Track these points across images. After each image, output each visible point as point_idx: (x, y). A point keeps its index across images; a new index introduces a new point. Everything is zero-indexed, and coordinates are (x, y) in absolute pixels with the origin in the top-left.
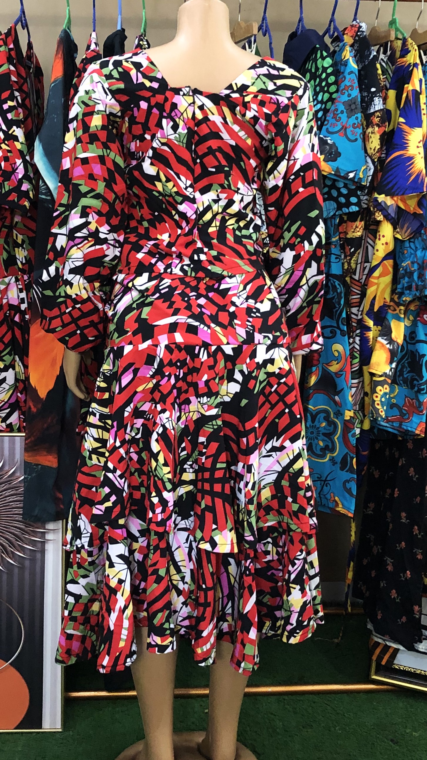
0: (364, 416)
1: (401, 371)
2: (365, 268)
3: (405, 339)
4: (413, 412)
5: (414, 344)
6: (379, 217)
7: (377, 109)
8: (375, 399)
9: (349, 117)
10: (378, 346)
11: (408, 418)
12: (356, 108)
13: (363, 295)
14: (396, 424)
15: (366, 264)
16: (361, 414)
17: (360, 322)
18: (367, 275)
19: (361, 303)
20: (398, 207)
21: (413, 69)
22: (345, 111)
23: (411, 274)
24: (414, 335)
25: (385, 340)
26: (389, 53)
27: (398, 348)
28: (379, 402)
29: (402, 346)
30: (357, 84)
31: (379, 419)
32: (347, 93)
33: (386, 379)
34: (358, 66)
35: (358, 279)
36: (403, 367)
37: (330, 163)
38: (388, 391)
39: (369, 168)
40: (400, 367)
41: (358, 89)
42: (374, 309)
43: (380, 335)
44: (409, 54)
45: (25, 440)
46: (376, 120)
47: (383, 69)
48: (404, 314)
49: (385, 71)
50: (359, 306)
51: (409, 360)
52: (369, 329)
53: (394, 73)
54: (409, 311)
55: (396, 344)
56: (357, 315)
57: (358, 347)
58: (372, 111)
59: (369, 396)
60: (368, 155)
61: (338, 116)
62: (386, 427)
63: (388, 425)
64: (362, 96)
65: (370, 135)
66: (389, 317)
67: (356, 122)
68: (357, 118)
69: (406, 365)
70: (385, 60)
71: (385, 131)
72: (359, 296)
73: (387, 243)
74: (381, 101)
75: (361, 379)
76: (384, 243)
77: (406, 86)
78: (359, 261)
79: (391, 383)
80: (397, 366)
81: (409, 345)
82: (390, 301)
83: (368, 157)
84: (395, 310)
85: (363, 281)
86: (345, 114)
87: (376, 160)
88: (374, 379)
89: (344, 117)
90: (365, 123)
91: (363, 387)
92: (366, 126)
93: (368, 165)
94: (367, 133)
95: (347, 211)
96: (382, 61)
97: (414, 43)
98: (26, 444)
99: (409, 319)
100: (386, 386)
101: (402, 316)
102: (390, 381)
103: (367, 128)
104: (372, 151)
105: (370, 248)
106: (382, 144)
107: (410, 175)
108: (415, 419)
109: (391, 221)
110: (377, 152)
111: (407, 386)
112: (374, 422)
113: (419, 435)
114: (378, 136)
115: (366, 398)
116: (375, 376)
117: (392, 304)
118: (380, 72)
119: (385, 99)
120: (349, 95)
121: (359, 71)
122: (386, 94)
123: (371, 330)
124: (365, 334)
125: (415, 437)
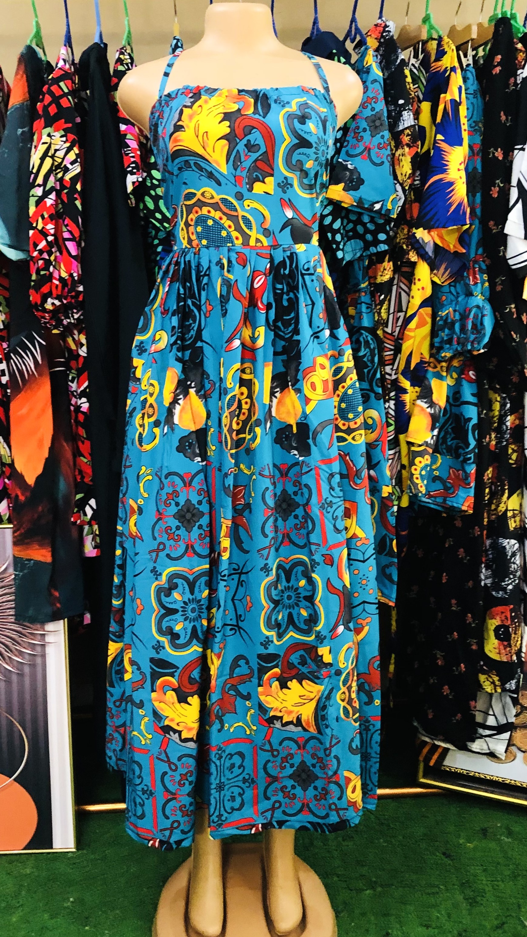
0: (402, 492)
1: (444, 439)
2: (398, 319)
3: (448, 401)
4: (460, 485)
5: (459, 406)
6: (413, 257)
7: (406, 126)
8: (414, 472)
9: (372, 137)
10: (416, 411)
11: (454, 492)
12: (381, 125)
13: (398, 350)
14: (439, 500)
15: (399, 314)
16: (398, 490)
17: (395, 382)
18: (401, 326)
19: (394, 360)
20: (436, 245)
21: (450, 75)
22: (368, 128)
23: (453, 323)
24: (458, 396)
25: (426, 403)
26: (421, 57)
27: (440, 412)
28: (419, 476)
29: (445, 409)
30: (382, 95)
31: (420, 495)
32: (370, 107)
33: (427, 448)
34: (383, 75)
35: (390, 332)
36: (446, 433)
37: (351, 192)
38: (429, 462)
39: (398, 198)
40: (442, 434)
41: (383, 101)
42: (410, 367)
43: (419, 398)
44: (445, 56)
45: (14, 532)
46: (406, 139)
47: (414, 77)
48: (447, 371)
49: (417, 78)
50: (393, 364)
51: (453, 425)
52: (405, 391)
53: (427, 81)
54: (452, 369)
55: (438, 407)
56: (390, 375)
57: (392, 413)
58: (401, 128)
59: (407, 469)
60: (399, 182)
61: (360, 134)
62: (429, 503)
63: (430, 501)
64: (388, 110)
65: (401, 157)
66: (429, 375)
67: (382, 141)
68: (383, 137)
69: (450, 430)
70: (417, 65)
71: (417, 152)
72: (392, 352)
73: (423, 288)
74: (412, 116)
75: (397, 449)
76: (420, 288)
77: (442, 96)
78: (392, 311)
79: (433, 452)
80: (439, 433)
81: (453, 407)
82: (430, 357)
83: (398, 184)
84: (435, 367)
85: (396, 334)
86: (368, 132)
87: (407, 188)
88: (413, 448)
89: (367, 136)
90: (393, 144)
91: (400, 458)
92: (394, 146)
93: (398, 193)
94: (397, 154)
95: (375, 251)
96: (412, 67)
97: (451, 42)
98: (14, 537)
99: (452, 377)
100: (427, 457)
101: (444, 374)
102: (431, 451)
103: (396, 150)
104: (404, 177)
105: (403, 294)
106: (414, 169)
107: (451, 205)
108: (462, 493)
109: (428, 261)
110: (409, 178)
111: (451, 456)
112: (414, 499)
113: (467, 511)
114: (409, 159)
115: (404, 472)
116: (413, 446)
117: (432, 360)
118: (409, 79)
119: (417, 115)
120: (373, 109)
121: (384, 80)
122: (419, 107)
123: (407, 393)
124: (400, 397)
125: (463, 514)
